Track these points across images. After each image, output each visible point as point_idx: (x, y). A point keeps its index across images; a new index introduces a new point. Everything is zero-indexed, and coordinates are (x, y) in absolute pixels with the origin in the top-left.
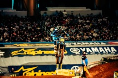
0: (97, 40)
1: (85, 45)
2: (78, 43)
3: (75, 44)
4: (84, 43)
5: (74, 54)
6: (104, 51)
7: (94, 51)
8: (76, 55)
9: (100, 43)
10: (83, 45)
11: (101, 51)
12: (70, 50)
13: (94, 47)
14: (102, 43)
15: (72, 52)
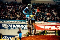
0: (19, 20)
1: (12, 22)
2: (7, 21)
3: (5, 21)
4: (11, 21)
5: (5, 29)
6: (24, 27)
7: (17, 27)
8: (6, 29)
9: (21, 22)
10: (10, 22)
11: (22, 27)
12: (2, 25)
13: (18, 24)
14: (23, 22)
15: (3, 27)
